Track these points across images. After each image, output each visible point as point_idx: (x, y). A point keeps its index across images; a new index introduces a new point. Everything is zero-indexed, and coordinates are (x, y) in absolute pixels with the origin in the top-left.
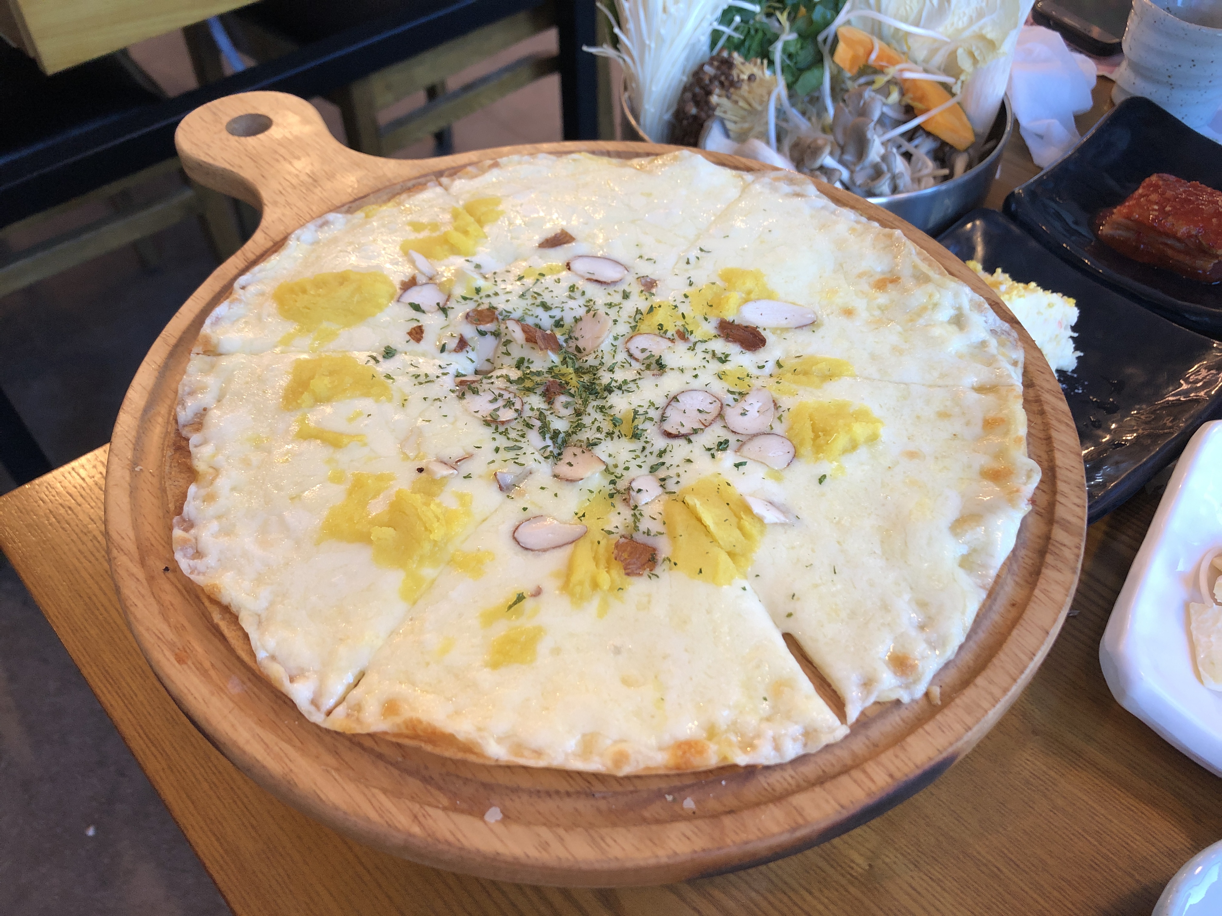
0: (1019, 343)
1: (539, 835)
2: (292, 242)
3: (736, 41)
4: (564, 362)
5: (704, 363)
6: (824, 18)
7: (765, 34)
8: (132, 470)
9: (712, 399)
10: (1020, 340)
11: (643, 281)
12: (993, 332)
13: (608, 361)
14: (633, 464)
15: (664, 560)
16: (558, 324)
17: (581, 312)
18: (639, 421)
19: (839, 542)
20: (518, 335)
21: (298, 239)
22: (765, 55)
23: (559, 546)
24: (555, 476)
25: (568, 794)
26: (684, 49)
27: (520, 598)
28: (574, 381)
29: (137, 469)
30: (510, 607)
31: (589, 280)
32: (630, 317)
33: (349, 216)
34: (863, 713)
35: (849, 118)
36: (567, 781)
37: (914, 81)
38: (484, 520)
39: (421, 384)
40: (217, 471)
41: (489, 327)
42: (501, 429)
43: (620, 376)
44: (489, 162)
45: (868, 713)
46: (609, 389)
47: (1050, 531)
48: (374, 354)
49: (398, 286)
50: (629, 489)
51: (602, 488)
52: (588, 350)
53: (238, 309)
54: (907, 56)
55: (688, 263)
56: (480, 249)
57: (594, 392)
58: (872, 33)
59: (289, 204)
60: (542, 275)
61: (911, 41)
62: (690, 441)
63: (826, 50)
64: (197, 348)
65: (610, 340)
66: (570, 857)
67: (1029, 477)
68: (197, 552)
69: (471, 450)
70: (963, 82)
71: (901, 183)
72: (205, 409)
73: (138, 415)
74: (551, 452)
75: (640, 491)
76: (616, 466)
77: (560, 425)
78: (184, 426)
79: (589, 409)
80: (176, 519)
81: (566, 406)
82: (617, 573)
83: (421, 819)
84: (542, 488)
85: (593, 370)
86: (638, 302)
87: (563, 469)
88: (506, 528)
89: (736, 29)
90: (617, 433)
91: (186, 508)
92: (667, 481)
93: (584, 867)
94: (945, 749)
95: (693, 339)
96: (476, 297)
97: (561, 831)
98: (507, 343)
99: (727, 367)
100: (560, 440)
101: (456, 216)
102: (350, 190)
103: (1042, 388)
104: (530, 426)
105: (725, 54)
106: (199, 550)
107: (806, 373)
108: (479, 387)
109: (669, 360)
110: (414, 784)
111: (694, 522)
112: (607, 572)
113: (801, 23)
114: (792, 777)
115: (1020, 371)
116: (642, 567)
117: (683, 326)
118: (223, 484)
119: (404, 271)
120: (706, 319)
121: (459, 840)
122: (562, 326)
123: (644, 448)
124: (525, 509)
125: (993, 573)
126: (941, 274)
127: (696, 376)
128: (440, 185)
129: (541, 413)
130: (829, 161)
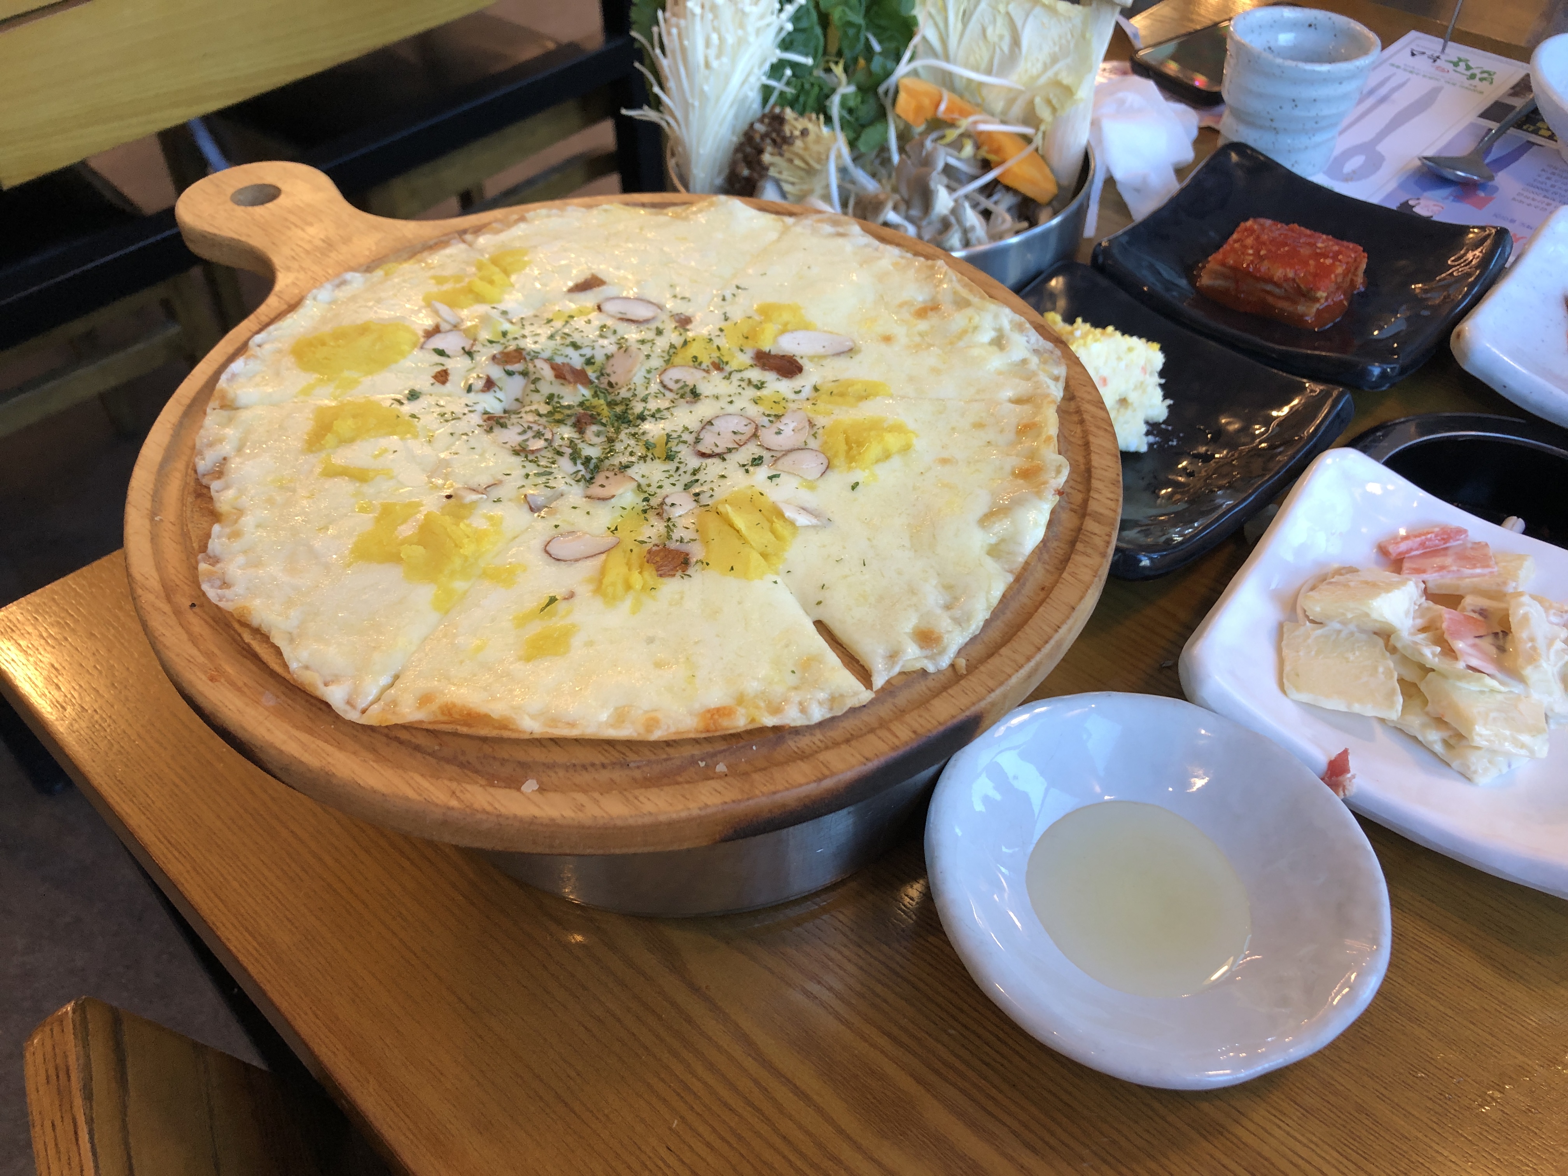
0: (1063, 360)
1: (574, 799)
2: (308, 302)
3: (789, 96)
4: (596, 395)
5: (740, 390)
6: (884, 68)
7: (821, 89)
8: (152, 520)
9: (745, 422)
10: (1063, 357)
11: (677, 318)
12: (1036, 351)
13: (641, 392)
14: (666, 483)
15: (697, 562)
16: (589, 362)
17: (612, 349)
18: (672, 444)
19: (869, 539)
20: (547, 372)
21: (315, 299)
22: (823, 110)
23: (592, 556)
24: (589, 497)
25: (604, 766)
26: (731, 106)
27: (553, 600)
28: (605, 411)
29: (157, 518)
30: (542, 610)
31: (622, 319)
32: (663, 351)
33: (368, 275)
34: (888, 682)
35: (912, 170)
36: (603, 755)
37: (989, 134)
38: (515, 538)
39: (447, 421)
40: (240, 512)
41: (517, 367)
42: (531, 457)
43: (653, 405)
44: (515, 217)
45: (893, 682)
46: (642, 418)
47: (1082, 524)
48: (399, 397)
49: (421, 333)
50: (663, 503)
51: (635, 505)
52: (620, 384)
53: (253, 365)
54: (982, 107)
55: (724, 299)
56: (507, 297)
57: (626, 420)
58: (944, 84)
59: (301, 267)
60: (572, 317)
61: (985, 92)
62: (724, 459)
63: (888, 103)
64: (213, 403)
65: (643, 372)
66: (605, 815)
67: (1058, 471)
68: (225, 583)
69: (500, 477)
70: (1044, 133)
71: (972, 237)
72: (225, 459)
73: (155, 469)
74: (583, 476)
75: (673, 505)
76: (649, 485)
77: (594, 452)
78: (204, 475)
79: (622, 436)
80: (200, 556)
81: (598, 435)
82: (650, 575)
83: (458, 794)
84: (574, 508)
85: (626, 402)
86: (673, 337)
87: (595, 490)
88: (537, 543)
89: (788, 83)
90: (650, 455)
91: (210, 546)
92: (701, 496)
93: (619, 823)
94: (968, 708)
95: (728, 369)
96: (502, 340)
97: (596, 795)
98: (536, 381)
99: (763, 393)
100: (592, 466)
101: (480, 267)
102: (367, 253)
103: (1083, 399)
104: (560, 454)
105: (777, 110)
106: (226, 581)
107: (842, 395)
108: (507, 421)
109: (705, 389)
110: (452, 769)
111: (727, 528)
112: (640, 573)
113: (860, 76)
114: (821, 741)
115: (1061, 385)
116: (675, 569)
117: (719, 357)
118: (248, 522)
119: (427, 321)
120: (742, 350)
121: (496, 808)
122: (593, 363)
123: (678, 469)
124: (556, 526)
125: (1021, 560)
126: (982, 298)
127: (731, 402)
128: (464, 241)
129: (571, 442)
130: (892, 216)
